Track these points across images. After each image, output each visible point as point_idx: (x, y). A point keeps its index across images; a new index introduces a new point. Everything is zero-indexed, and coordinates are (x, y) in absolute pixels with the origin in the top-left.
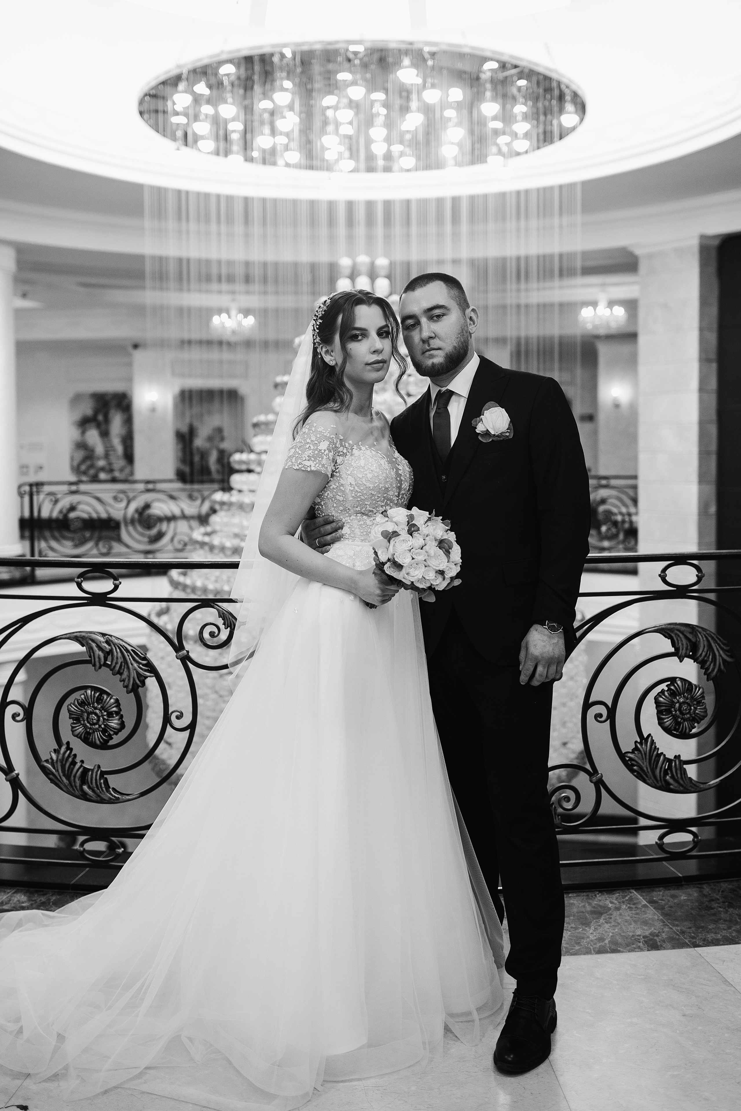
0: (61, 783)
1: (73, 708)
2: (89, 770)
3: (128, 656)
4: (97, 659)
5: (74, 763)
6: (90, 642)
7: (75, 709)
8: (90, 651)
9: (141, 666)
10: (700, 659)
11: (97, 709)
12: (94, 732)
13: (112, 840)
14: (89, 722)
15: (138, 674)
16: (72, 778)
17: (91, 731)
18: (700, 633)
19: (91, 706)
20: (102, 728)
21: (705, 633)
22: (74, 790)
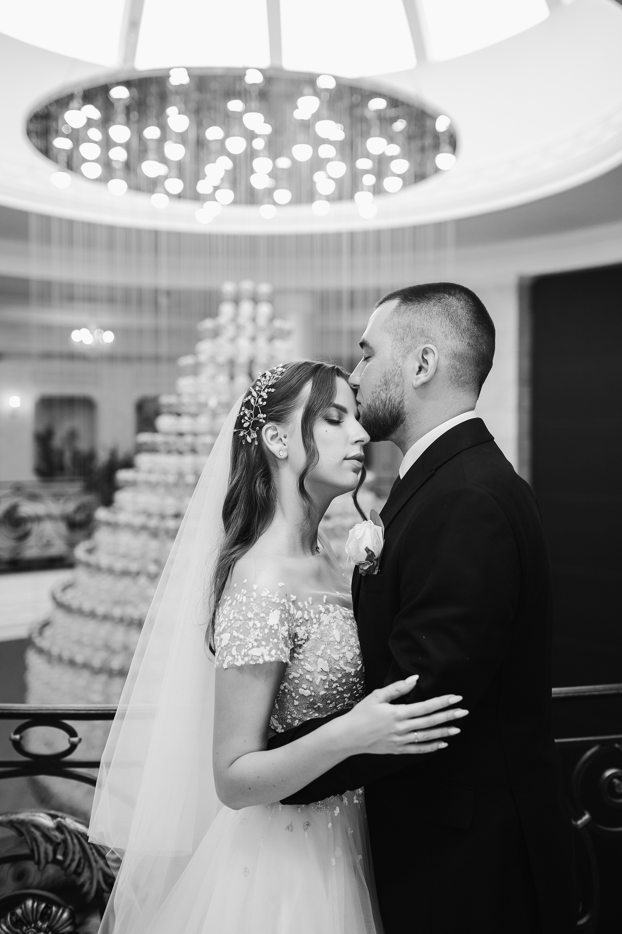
3: (91, 849)
4: (42, 855)
6: (33, 829)
8: (31, 843)
11: (41, 931)
19: (33, 925)
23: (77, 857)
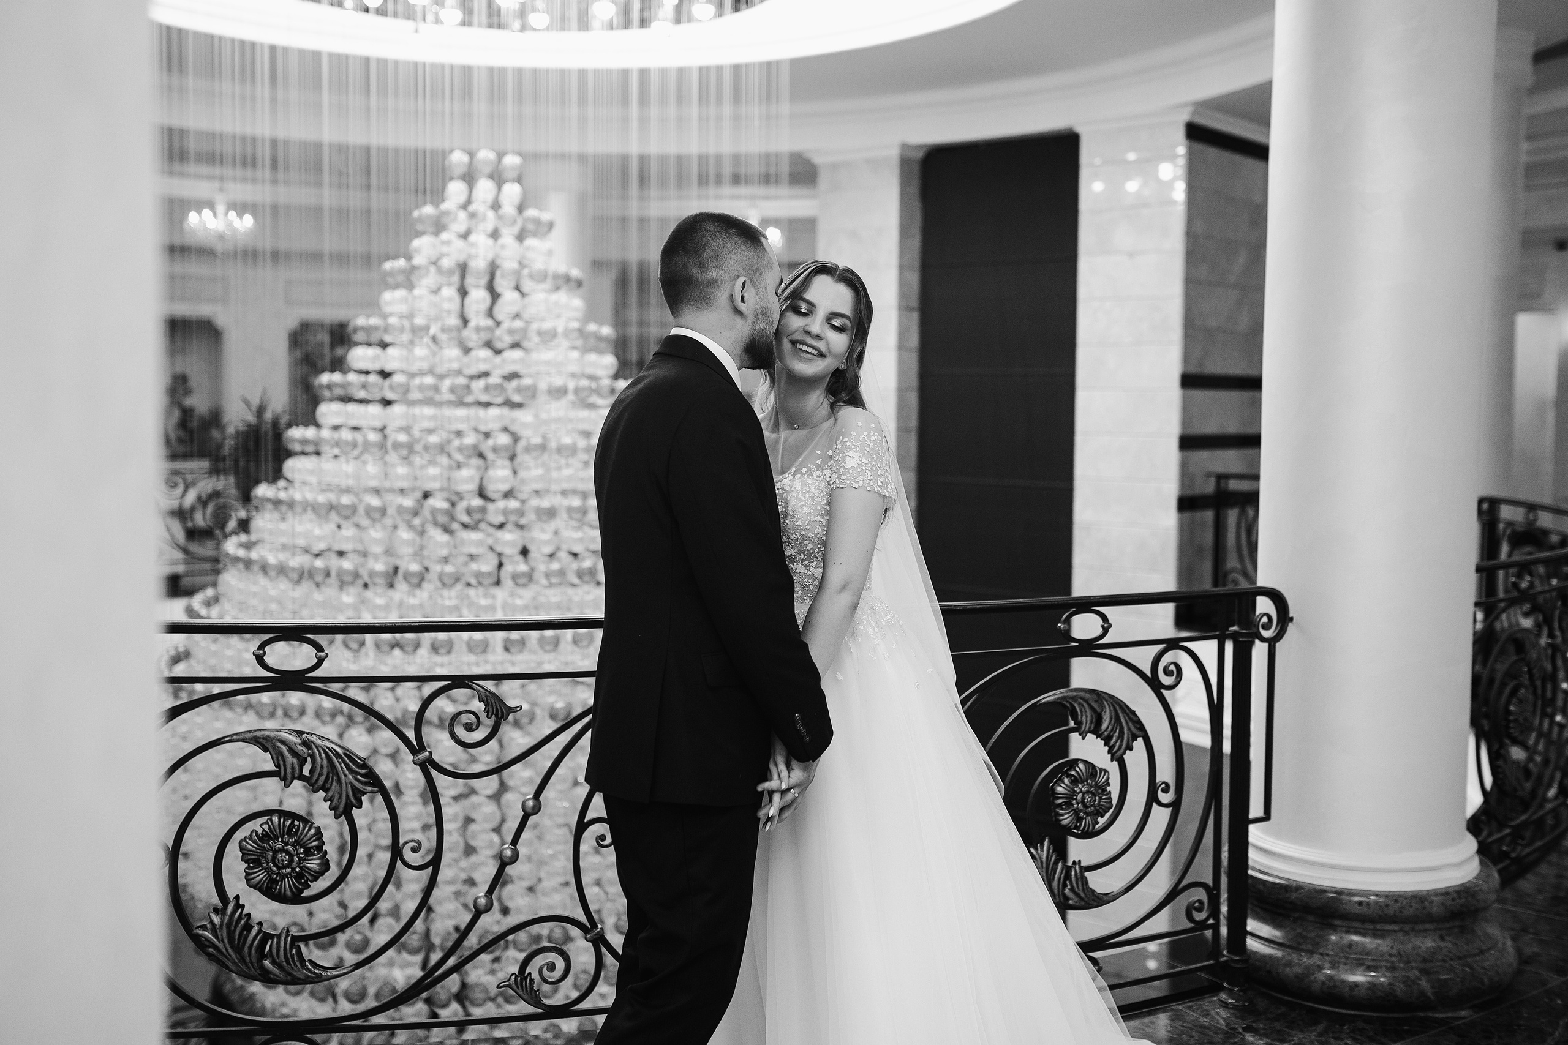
0: (227, 959)
1: (251, 845)
2: (272, 936)
3: (340, 763)
4: (289, 770)
5: (248, 927)
6: (279, 744)
7: (253, 847)
8: (277, 758)
9: (359, 777)
10: (1106, 733)
11: (289, 845)
12: (283, 879)
13: (307, 1037)
14: (275, 865)
15: (355, 790)
16: (246, 950)
17: (278, 878)
18: (1106, 701)
19: (280, 840)
20: (296, 872)
21: (1112, 701)
22: (248, 968)
23: (325, 771)
